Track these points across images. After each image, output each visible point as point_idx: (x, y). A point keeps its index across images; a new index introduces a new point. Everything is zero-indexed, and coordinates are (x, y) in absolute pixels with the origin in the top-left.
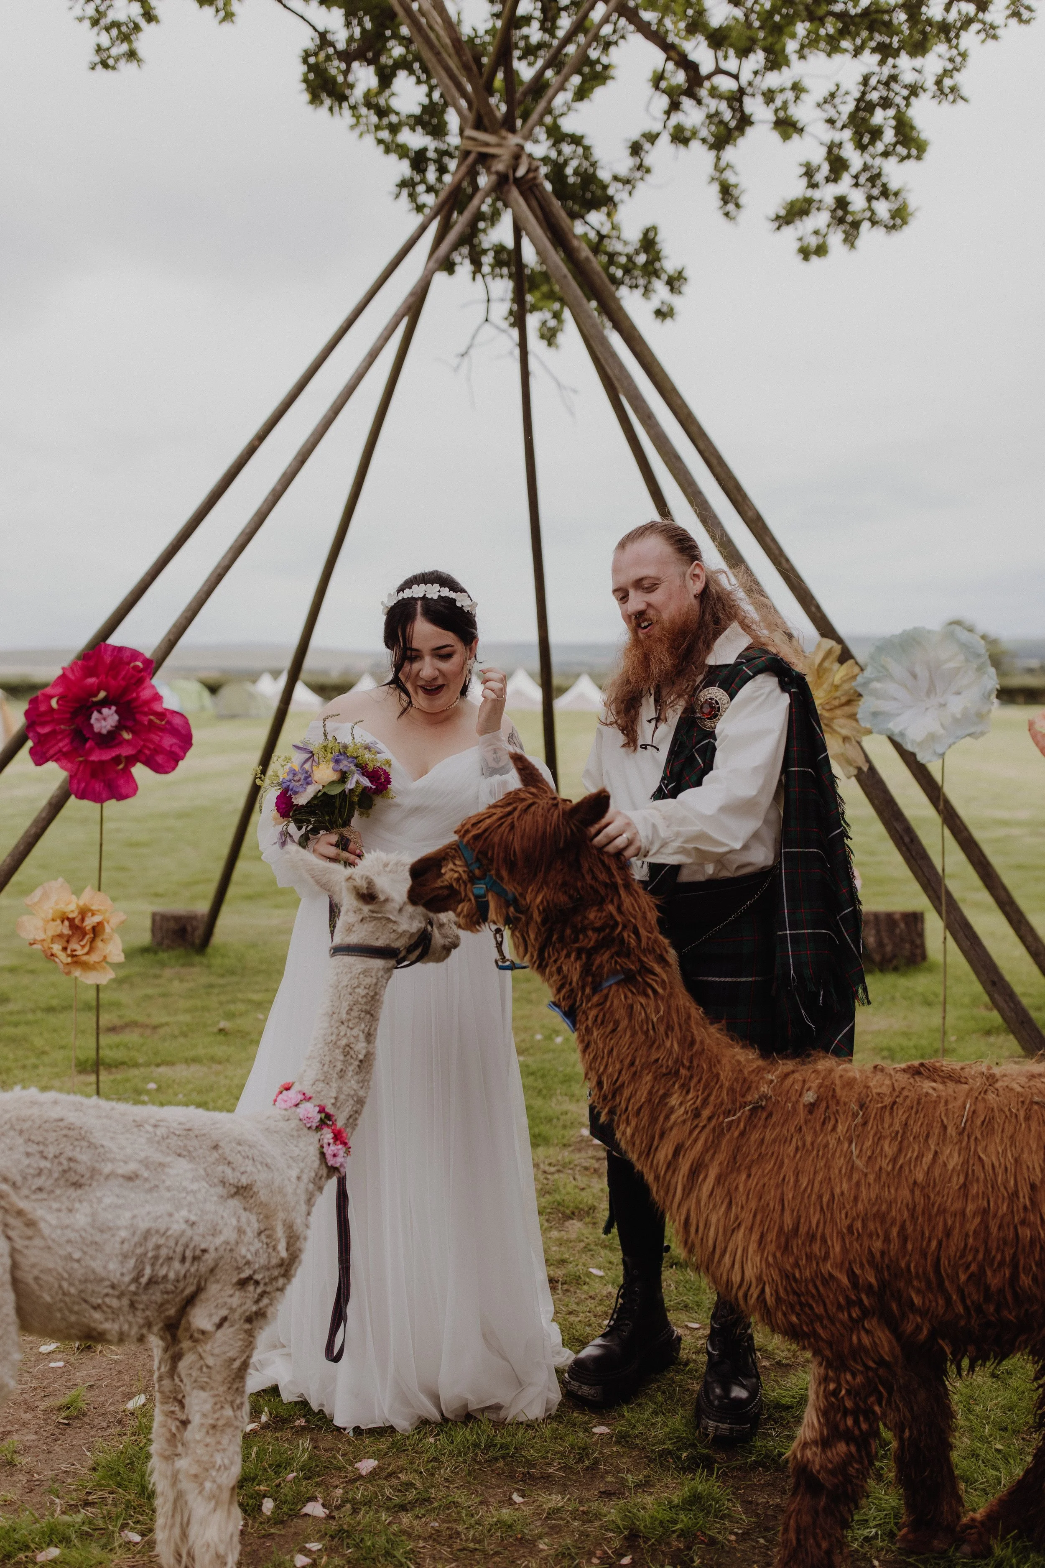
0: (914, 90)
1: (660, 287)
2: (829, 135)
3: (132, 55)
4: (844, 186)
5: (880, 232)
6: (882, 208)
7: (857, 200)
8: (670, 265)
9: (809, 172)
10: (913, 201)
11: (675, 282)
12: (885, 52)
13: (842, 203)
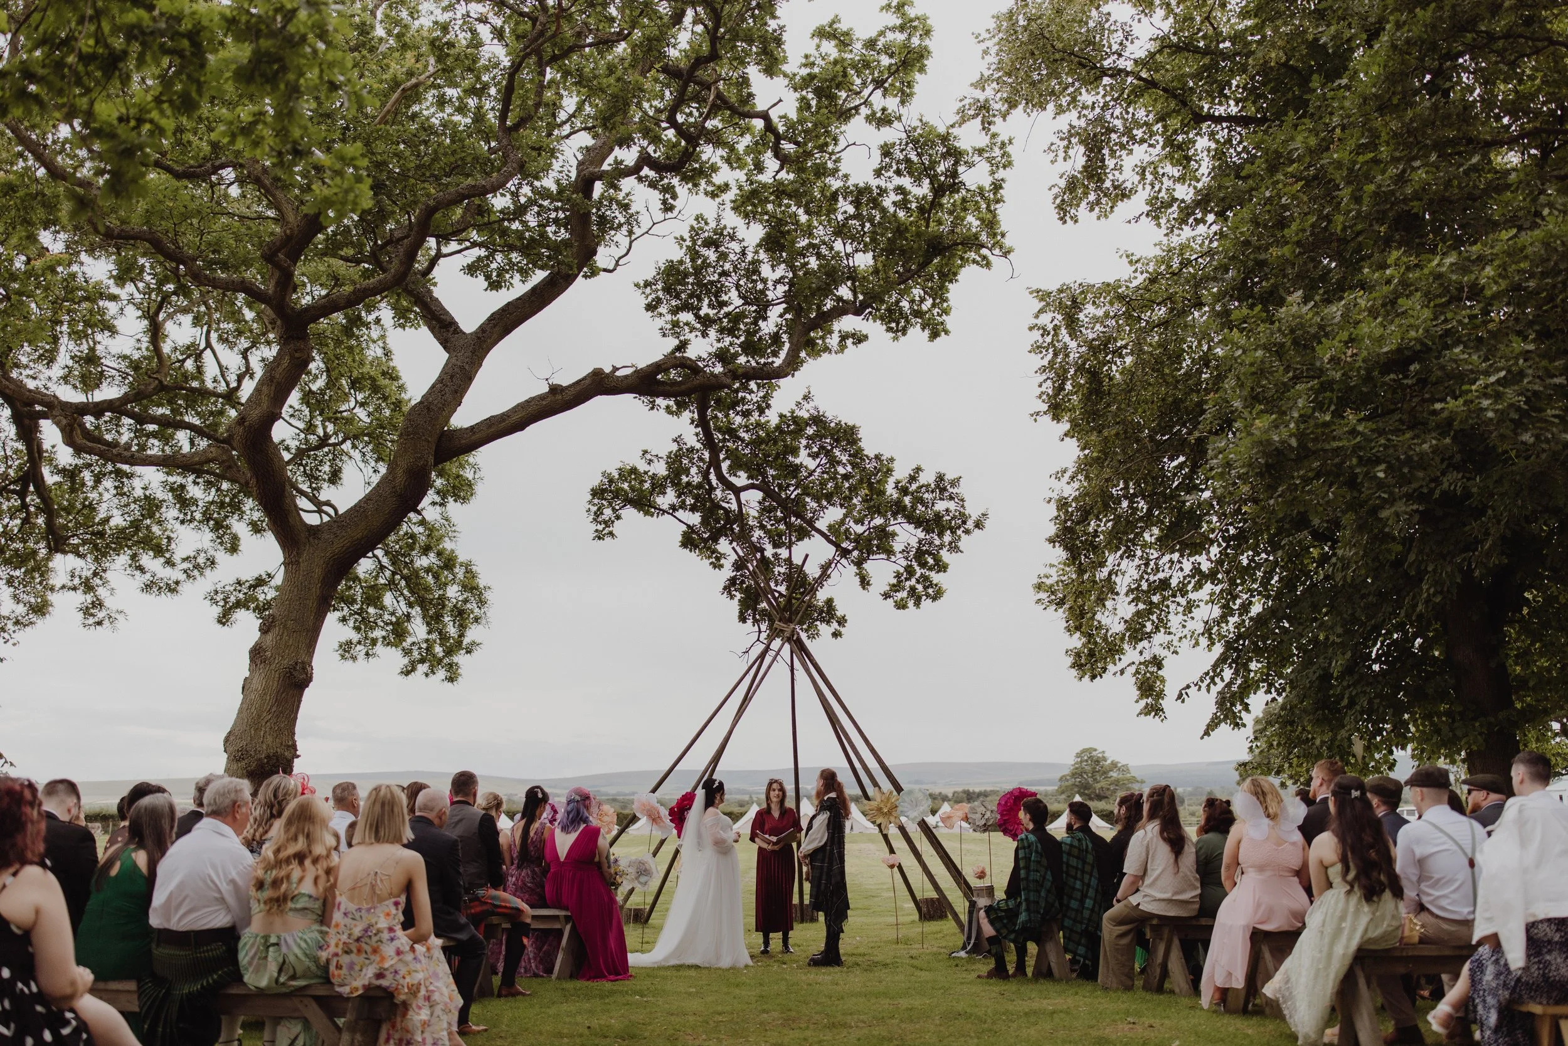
0: (941, 546)
1: (835, 625)
2: (904, 563)
3: (611, 534)
4: (913, 582)
5: (929, 601)
6: (930, 591)
7: (920, 587)
8: (839, 614)
9: (898, 575)
10: (944, 587)
11: (842, 621)
12: (928, 531)
13: (913, 589)
